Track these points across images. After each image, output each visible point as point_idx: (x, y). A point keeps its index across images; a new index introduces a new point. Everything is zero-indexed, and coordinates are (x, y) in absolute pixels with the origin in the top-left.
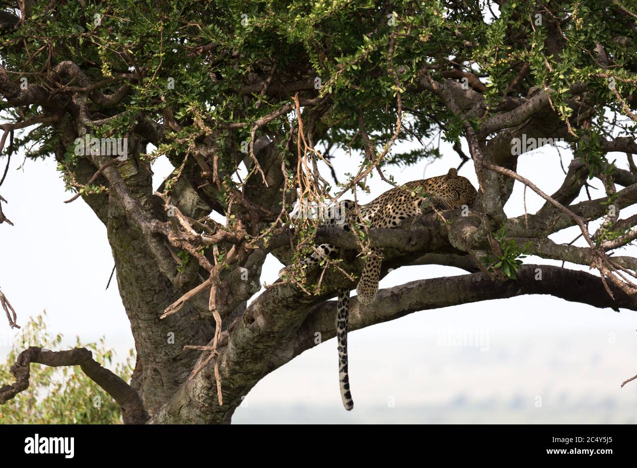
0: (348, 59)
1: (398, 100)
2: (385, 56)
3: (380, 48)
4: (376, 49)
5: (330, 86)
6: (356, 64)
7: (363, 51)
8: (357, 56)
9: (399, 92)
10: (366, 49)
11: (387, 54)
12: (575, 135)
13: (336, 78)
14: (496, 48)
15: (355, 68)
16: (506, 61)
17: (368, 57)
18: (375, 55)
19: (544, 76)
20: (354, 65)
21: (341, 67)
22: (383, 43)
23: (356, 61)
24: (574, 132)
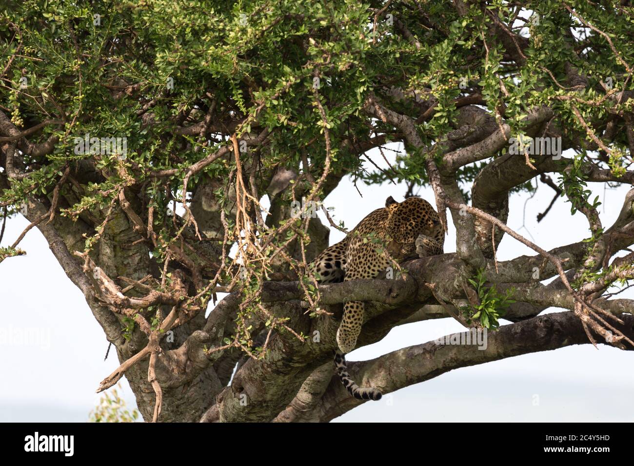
0: (267, 93)
1: (326, 137)
2: (309, 88)
3: (303, 80)
4: (298, 81)
5: (248, 124)
6: (277, 99)
7: (284, 83)
8: (277, 89)
9: (326, 127)
10: (287, 81)
11: (310, 85)
12: (534, 168)
13: (255, 115)
14: (437, 73)
15: (275, 102)
16: (447, 88)
17: (289, 90)
18: (298, 87)
19: (496, 101)
20: (275, 99)
21: (260, 103)
22: (306, 73)
23: (276, 95)
24: (533, 164)
